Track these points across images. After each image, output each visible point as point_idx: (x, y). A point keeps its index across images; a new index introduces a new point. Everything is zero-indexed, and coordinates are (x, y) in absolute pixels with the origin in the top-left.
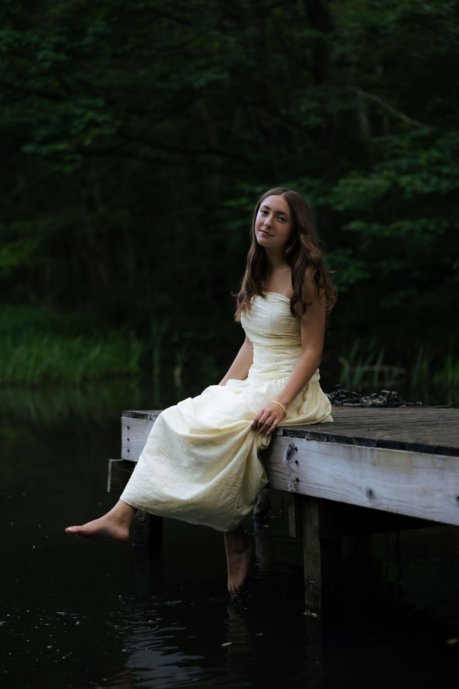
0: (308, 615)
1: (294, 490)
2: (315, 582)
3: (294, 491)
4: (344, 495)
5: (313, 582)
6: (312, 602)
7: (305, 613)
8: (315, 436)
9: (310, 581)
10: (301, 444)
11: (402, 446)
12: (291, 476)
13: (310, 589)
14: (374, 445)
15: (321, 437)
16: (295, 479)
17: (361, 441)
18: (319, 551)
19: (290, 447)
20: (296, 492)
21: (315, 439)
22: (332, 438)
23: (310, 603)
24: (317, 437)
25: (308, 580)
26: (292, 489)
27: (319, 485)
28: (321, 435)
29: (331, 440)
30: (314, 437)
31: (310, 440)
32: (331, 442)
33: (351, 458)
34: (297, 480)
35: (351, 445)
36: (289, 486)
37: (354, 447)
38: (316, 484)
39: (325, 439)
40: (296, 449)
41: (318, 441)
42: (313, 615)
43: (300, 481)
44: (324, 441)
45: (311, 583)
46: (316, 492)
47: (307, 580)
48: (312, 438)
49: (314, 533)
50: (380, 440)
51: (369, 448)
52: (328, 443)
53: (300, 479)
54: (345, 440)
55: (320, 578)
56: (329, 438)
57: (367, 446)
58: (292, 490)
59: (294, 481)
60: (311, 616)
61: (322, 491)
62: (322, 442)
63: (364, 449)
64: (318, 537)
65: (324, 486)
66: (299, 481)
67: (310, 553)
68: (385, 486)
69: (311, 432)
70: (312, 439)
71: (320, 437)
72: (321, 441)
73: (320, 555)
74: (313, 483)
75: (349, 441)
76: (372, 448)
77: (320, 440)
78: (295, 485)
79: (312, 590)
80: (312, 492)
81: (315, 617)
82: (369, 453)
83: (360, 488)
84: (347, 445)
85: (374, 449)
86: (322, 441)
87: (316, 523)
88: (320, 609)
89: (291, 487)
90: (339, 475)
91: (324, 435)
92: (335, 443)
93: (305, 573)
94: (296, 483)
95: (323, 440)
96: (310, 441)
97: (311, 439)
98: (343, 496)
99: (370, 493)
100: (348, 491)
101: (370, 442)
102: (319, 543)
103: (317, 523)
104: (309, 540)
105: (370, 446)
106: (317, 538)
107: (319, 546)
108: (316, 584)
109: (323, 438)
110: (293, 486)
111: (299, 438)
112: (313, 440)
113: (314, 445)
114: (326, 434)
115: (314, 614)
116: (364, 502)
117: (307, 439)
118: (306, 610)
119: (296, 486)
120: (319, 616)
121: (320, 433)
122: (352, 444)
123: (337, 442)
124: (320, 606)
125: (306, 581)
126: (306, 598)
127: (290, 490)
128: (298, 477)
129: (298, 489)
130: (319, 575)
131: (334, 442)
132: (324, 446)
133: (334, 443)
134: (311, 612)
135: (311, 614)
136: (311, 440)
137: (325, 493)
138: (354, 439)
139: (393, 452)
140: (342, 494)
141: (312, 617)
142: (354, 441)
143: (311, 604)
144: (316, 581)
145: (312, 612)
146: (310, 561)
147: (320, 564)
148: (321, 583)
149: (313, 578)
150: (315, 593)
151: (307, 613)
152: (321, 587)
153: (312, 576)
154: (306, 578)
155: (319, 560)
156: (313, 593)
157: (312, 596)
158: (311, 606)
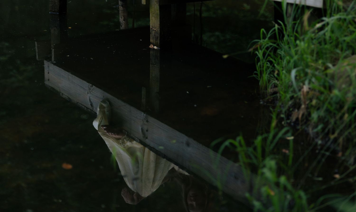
0: (152, 48)
5: (155, 29)
6: (154, 40)
7: (150, 47)
13: (153, 33)
18: (158, 12)
25: (152, 28)
45: (154, 30)
49: (156, 2)
55: (159, 27)
64: (159, 4)
67: (154, 13)
73: (159, 14)
81: (156, 48)
93: (151, 25)
102: (159, 7)
104: (153, 6)
107: (159, 9)
118: (151, 45)
120: (158, 47)
124: (159, 43)
125: (151, 29)
126: (151, 38)
130: (158, 25)
141: (154, 49)
143: (153, 41)
144: (157, 29)
145: (154, 46)
146: (153, 18)
147: (159, 19)
148: (159, 30)
149: (155, 27)
150: (156, 35)
151: (151, 46)
152: (159, 32)
153: (155, 26)
154: (151, 27)
155: (159, 17)
156: (155, 35)
157: (154, 37)
158: (154, 42)
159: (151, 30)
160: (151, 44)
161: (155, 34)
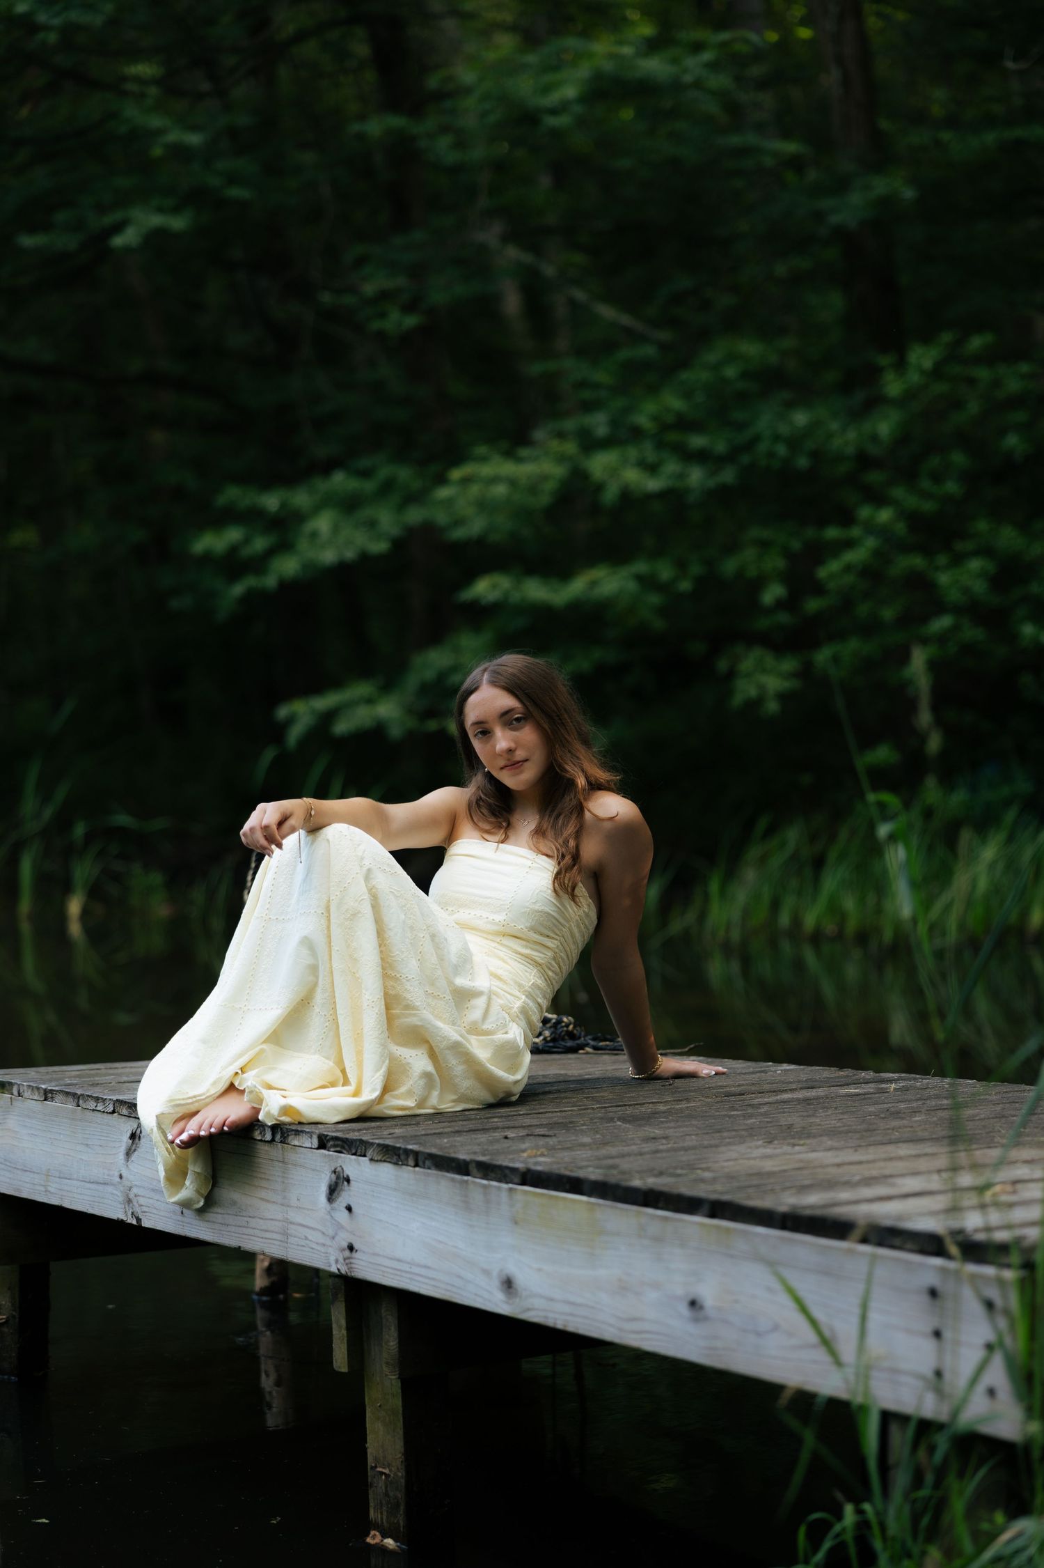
0: (376, 1543)
1: (343, 1269)
2: (390, 1471)
3: (343, 1272)
4: (453, 1286)
5: (387, 1471)
6: (385, 1513)
7: (369, 1540)
8: (388, 1154)
9: (380, 1469)
10: (357, 1170)
12: (336, 1239)
13: (380, 1485)
14: (516, 1180)
15: (403, 1157)
16: (345, 1245)
17: (489, 1170)
18: (398, 1403)
19: (332, 1175)
20: (349, 1274)
21: (388, 1160)
22: (426, 1159)
23: (379, 1516)
24: (395, 1158)
25: (376, 1467)
26: (339, 1267)
27: (399, 1260)
28: (401, 1152)
29: (424, 1163)
30: (387, 1156)
31: (377, 1161)
32: (424, 1168)
33: (466, 1206)
34: (351, 1248)
35: (466, 1178)
36: (331, 1259)
37: (473, 1182)
38: (391, 1259)
39: (411, 1162)
40: (347, 1180)
41: (396, 1164)
42: (387, 1545)
43: (356, 1251)
44: (407, 1165)
45: (382, 1473)
46: (392, 1276)
47: (373, 1465)
48: (384, 1156)
49: (388, 1363)
50: (529, 1170)
51: (505, 1186)
52: (417, 1169)
53: (356, 1246)
54: (454, 1164)
55: (402, 1462)
56: (419, 1160)
57: (500, 1181)
58: (338, 1269)
59: (343, 1250)
60: (383, 1545)
61: (404, 1274)
62: (404, 1167)
63: (495, 1187)
64: (398, 1373)
65: (409, 1263)
66: (354, 1251)
67: (380, 1406)
68: (539, 1270)
69: (379, 1145)
70: (383, 1159)
71: (399, 1156)
72: (402, 1165)
73: (401, 1412)
74: (384, 1256)
75: (462, 1168)
76: (511, 1185)
77: (400, 1163)
78: (345, 1259)
79: (383, 1488)
80: (384, 1276)
81: (390, 1546)
82: (504, 1196)
83: (487, 1273)
84: (458, 1177)
85: (516, 1189)
86: (404, 1165)
87: (392, 1344)
88: (402, 1529)
89: (337, 1261)
90: (441, 1242)
91: (407, 1151)
92: (433, 1172)
93: (369, 1451)
94: (347, 1253)
95: (405, 1163)
96: (378, 1163)
97: (379, 1158)
98: (449, 1288)
99: (508, 1284)
100: (459, 1277)
101: (507, 1172)
102: (400, 1384)
103: (395, 1343)
104: (378, 1379)
105: (507, 1183)
106: (395, 1375)
107: (400, 1391)
108: (392, 1475)
109: (405, 1156)
110: (341, 1260)
111: (352, 1154)
112: (384, 1161)
113: (386, 1172)
114: (411, 1150)
115: (389, 1542)
116: (495, 1301)
117: (371, 1160)
118: (372, 1533)
119: (347, 1261)
120: (398, 1544)
121: (400, 1148)
122: (468, 1174)
123: (435, 1170)
124: (401, 1525)
125: (374, 1468)
126: (372, 1504)
127: (334, 1269)
128: (351, 1241)
129: (351, 1268)
130: (400, 1456)
131: (429, 1168)
132: (408, 1175)
133: (429, 1171)
134: (382, 1537)
135: (382, 1541)
136: (381, 1161)
137: (411, 1279)
138: (474, 1165)
140: (448, 1284)
141: (384, 1549)
142: (472, 1168)
143: (382, 1519)
144: (393, 1469)
145: (384, 1536)
146: (379, 1426)
147: (401, 1432)
148: (404, 1474)
149: (386, 1463)
150: (391, 1494)
151: (374, 1538)
152: (403, 1481)
153: (384, 1457)
154: (371, 1461)
155: (400, 1424)
156: (386, 1494)
157: (384, 1502)
158: (382, 1523)
159: (370, 1473)
160: (374, 1530)
161: (386, 1488)
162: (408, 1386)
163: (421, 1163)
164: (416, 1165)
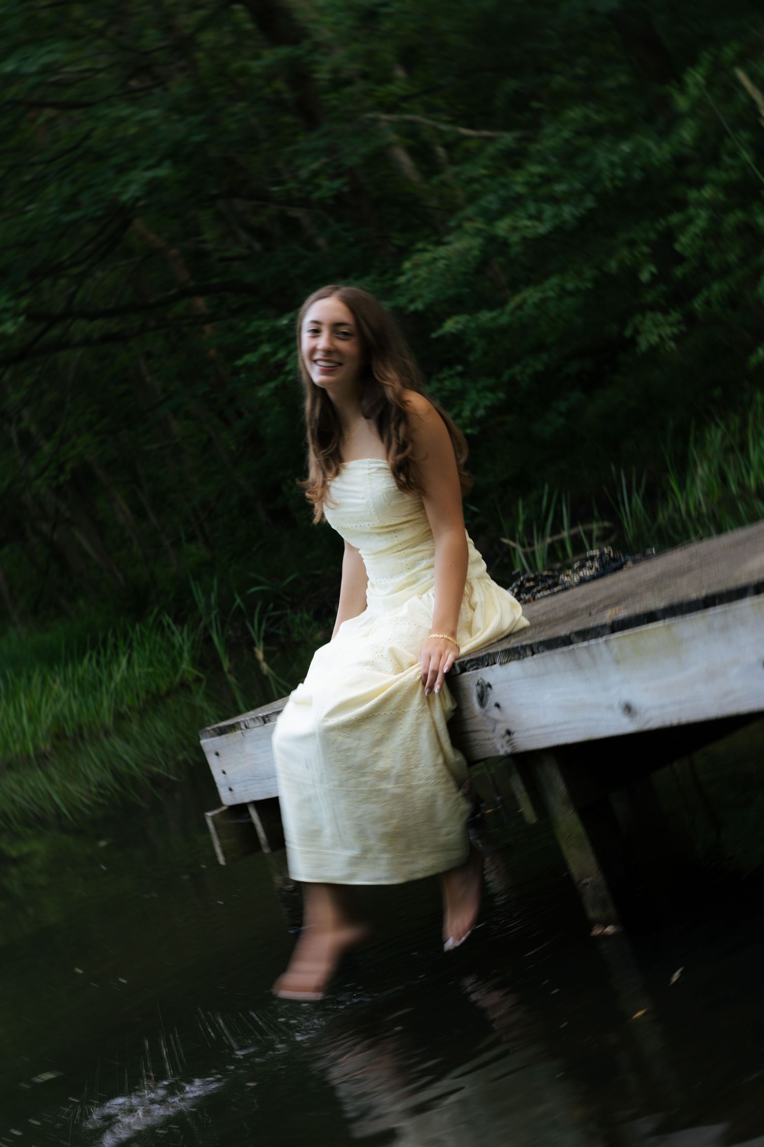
0: (600, 934)
1: (509, 750)
2: (593, 879)
3: (510, 752)
4: (591, 728)
5: (591, 880)
6: (599, 910)
7: (594, 933)
9: (586, 880)
10: (492, 674)
11: (650, 617)
12: (496, 731)
13: (589, 892)
14: (607, 632)
15: (522, 652)
16: (503, 732)
17: (585, 634)
18: (581, 829)
19: (478, 687)
20: (514, 751)
21: (513, 659)
22: (539, 646)
23: (596, 914)
24: (516, 654)
25: (581, 880)
26: (505, 750)
27: (545, 727)
28: (519, 649)
29: (538, 650)
30: (511, 656)
31: (505, 663)
32: (539, 653)
33: (579, 667)
34: (509, 733)
35: (571, 647)
36: (499, 746)
37: (577, 647)
38: (539, 728)
39: (529, 652)
40: (489, 686)
41: (519, 659)
42: (609, 931)
44: (527, 657)
45: (587, 883)
46: (544, 740)
47: (579, 880)
48: (508, 658)
49: (563, 803)
50: (614, 622)
51: (600, 640)
52: (535, 656)
53: (512, 729)
54: (559, 642)
55: (599, 869)
56: (533, 649)
57: (596, 638)
58: (505, 752)
59: (504, 737)
60: (605, 933)
61: (552, 735)
62: (525, 659)
63: (594, 644)
64: (573, 807)
65: (553, 725)
66: (512, 734)
67: (569, 837)
68: (647, 689)
69: (502, 652)
70: (508, 660)
71: (518, 653)
72: (523, 658)
73: (585, 835)
74: (534, 729)
75: (566, 641)
76: (605, 638)
77: (521, 657)
78: (507, 743)
79: (592, 893)
80: (537, 743)
81: (612, 932)
82: (603, 648)
83: (610, 708)
84: (565, 649)
85: (609, 639)
86: (525, 657)
87: (561, 788)
88: (615, 917)
89: (502, 747)
90: (569, 701)
91: (524, 648)
93: (573, 871)
94: (507, 738)
96: (506, 665)
97: (506, 660)
98: (588, 731)
99: (628, 709)
100: (591, 719)
101: (599, 629)
102: (577, 815)
103: (563, 787)
104: (561, 818)
105: (602, 637)
106: (571, 810)
107: (579, 820)
108: (595, 882)
109: (525, 651)
110: (505, 744)
111: (487, 666)
112: (510, 661)
113: (514, 667)
114: (527, 646)
115: (610, 929)
116: (623, 726)
117: (501, 664)
118: (595, 928)
119: (509, 743)
120: (617, 929)
121: (517, 647)
122: (572, 644)
123: (548, 651)
124: (615, 913)
125: (578, 882)
126: (588, 908)
127: (502, 753)
128: (507, 728)
129: (514, 746)
130: (595, 865)
131: (543, 651)
132: (530, 663)
133: (543, 655)
134: (603, 927)
135: (604, 930)
136: (507, 662)
137: (558, 736)
138: (573, 635)
139: (641, 632)
140: (584, 729)
141: (608, 935)
142: (573, 637)
143: (599, 914)
144: (594, 877)
145: (606, 926)
146: (574, 850)
147: (590, 849)
148: (603, 877)
149: (588, 874)
150: (599, 895)
151: (597, 931)
152: (604, 883)
153: (585, 871)
154: (576, 878)
155: (588, 844)
156: (596, 896)
157: (596, 903)
158: (600, 918)
159: (579, 886)
160: (595, 925)
161: (594, 892)
162: (586, 814)
163: (536, 650)
164: (533, 654)
